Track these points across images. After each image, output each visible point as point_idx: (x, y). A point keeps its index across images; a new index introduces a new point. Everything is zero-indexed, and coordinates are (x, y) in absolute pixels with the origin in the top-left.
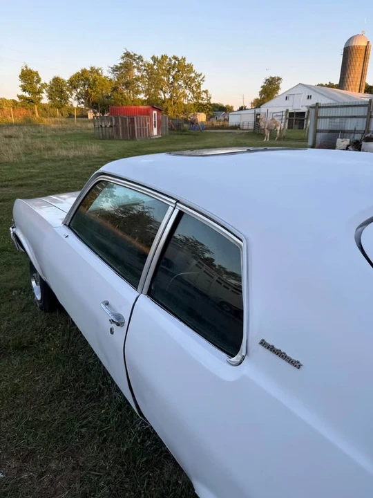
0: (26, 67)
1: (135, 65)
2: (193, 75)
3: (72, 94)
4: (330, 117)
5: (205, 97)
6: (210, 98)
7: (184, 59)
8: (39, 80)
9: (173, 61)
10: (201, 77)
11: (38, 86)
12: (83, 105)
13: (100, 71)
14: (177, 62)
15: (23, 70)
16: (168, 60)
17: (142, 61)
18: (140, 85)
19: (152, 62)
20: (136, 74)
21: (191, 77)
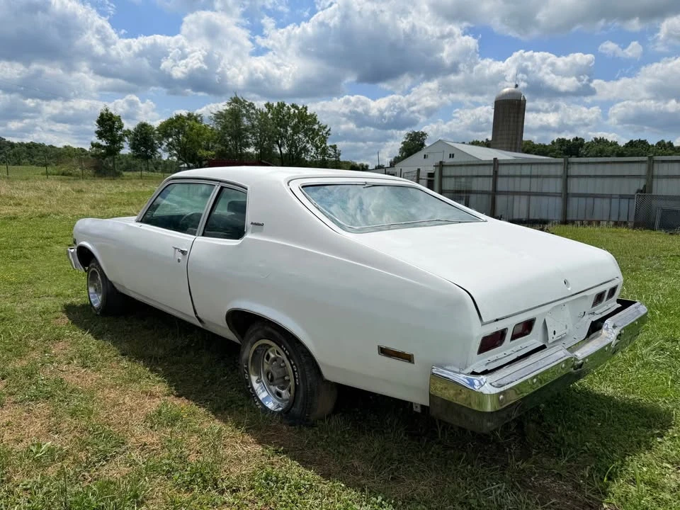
0: (107, 110)
1: (245, 112)
2: (316, 127)
3: (162, 144)
4: (456, 177)
5: (333, 154)
6: (339, 154)
7: (306, 108)
8: (121, 127)
9: (292, 110)
10: (327, 130)
11: (120, 133)
12: (175, 158)
13: (199, 118)
14: (297, 111)
15: (102, 115)
16: (285, 108)
17: (254, 108)
18: (250, 136)
19: (266, 110)
20: (246, 123)
21: (315, 129)
